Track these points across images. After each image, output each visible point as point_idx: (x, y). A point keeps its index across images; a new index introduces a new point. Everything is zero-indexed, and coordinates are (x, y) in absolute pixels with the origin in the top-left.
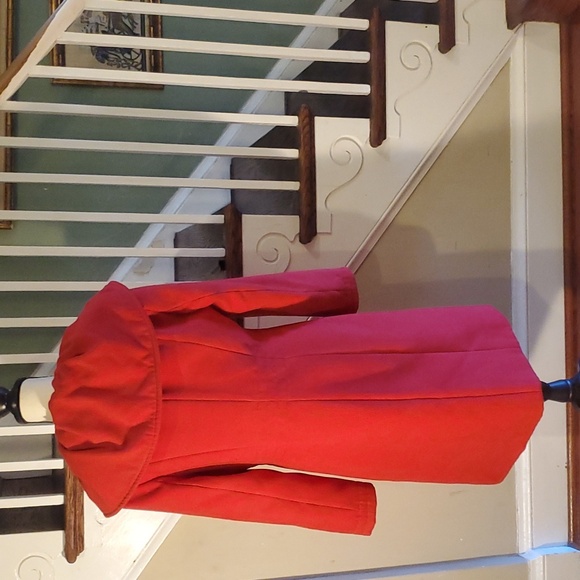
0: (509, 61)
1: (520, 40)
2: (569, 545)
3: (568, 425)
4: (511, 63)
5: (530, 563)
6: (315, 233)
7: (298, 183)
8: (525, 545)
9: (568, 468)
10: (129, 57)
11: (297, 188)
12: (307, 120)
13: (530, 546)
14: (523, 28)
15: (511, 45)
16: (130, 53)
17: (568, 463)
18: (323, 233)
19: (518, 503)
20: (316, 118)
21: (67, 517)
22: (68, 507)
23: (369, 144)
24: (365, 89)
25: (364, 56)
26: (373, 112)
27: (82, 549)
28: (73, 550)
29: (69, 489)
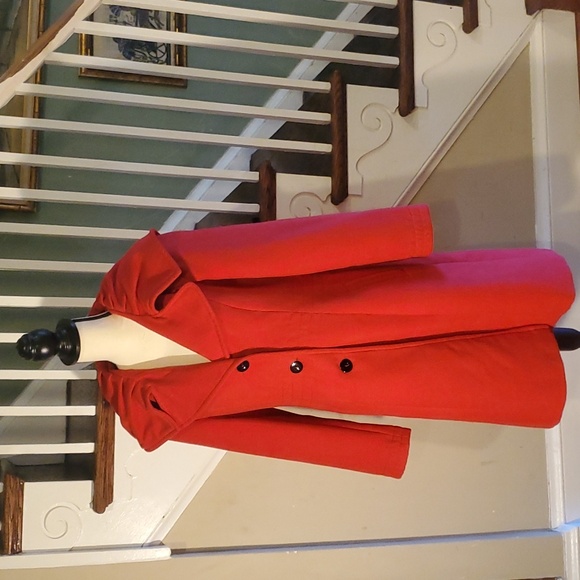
0: (528, 46)
1: (538, 26)
4: (531, 47)
5: (564, 536)
6: (347, 195)
7: (330, 146)
8: (557, 520)
10: (154, 55)
11: (330, 151)
12: (339, 86)
13: (562, 520)
14: (540, 14)
15: (530, 29)
16: (156, 52)
18: (354, 195)
19: (549, 476)
20: (348, 86)
21: (98, 466)
22: (99, 455)
23: (398, 113)
24: (394, 61)
25: (393, 31)
26: (402, 82)
27: (111, 501)
28: (102, 500)
29: (100, 437)
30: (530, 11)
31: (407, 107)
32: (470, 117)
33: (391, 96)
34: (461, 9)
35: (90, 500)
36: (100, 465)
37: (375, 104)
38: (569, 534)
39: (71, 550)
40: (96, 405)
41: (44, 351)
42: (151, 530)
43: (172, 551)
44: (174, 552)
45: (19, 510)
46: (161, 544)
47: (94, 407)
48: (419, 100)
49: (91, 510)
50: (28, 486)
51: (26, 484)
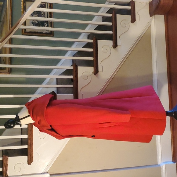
0: (150, 26)
1: (153, 19)
2: (172, 162)
3: (171, 127)
5: (161, 167)
6: (98, 72)
7: (93, 58)
8: (160, 162)
9: (171, 139)
12: (95, 41)
13: (161, 162)
14: (154, 16)
15: (151, 21)
17: (171, 138)
18: (100, 72)
19: (157, 149)
20: (98, 40)
21: (29, 152)
22: (29, 149)
23: (112, 47)
24: (111, 32)
25: (111, 24)
26: (114, 39)
27: (33, 161)
28: (30, 161)
29: (29, 144)
30: (151, 16)
31: (115, 45)
32: (133, 48)
33: (110, 43)
34: (131, 16)
35: (27, 161)
36: (29, 151)
37: (106, 45)
38: (162, 166)
39: (22, 175)
40: (28, 135)
41: (12, 125)
42: (44, 169)
43: (50, 174)
44: (51, 175)
45: (7, 165)
46: (47, 173)
47: (27, 135)
48: (119, 43)
49: (27, 164)
50: (9, 158)
51: (9, 157)
